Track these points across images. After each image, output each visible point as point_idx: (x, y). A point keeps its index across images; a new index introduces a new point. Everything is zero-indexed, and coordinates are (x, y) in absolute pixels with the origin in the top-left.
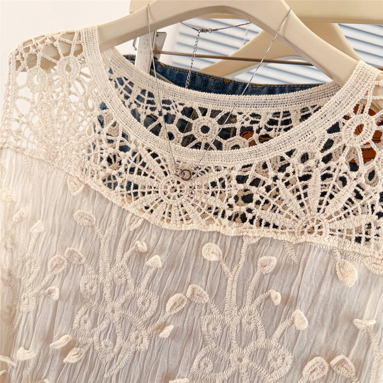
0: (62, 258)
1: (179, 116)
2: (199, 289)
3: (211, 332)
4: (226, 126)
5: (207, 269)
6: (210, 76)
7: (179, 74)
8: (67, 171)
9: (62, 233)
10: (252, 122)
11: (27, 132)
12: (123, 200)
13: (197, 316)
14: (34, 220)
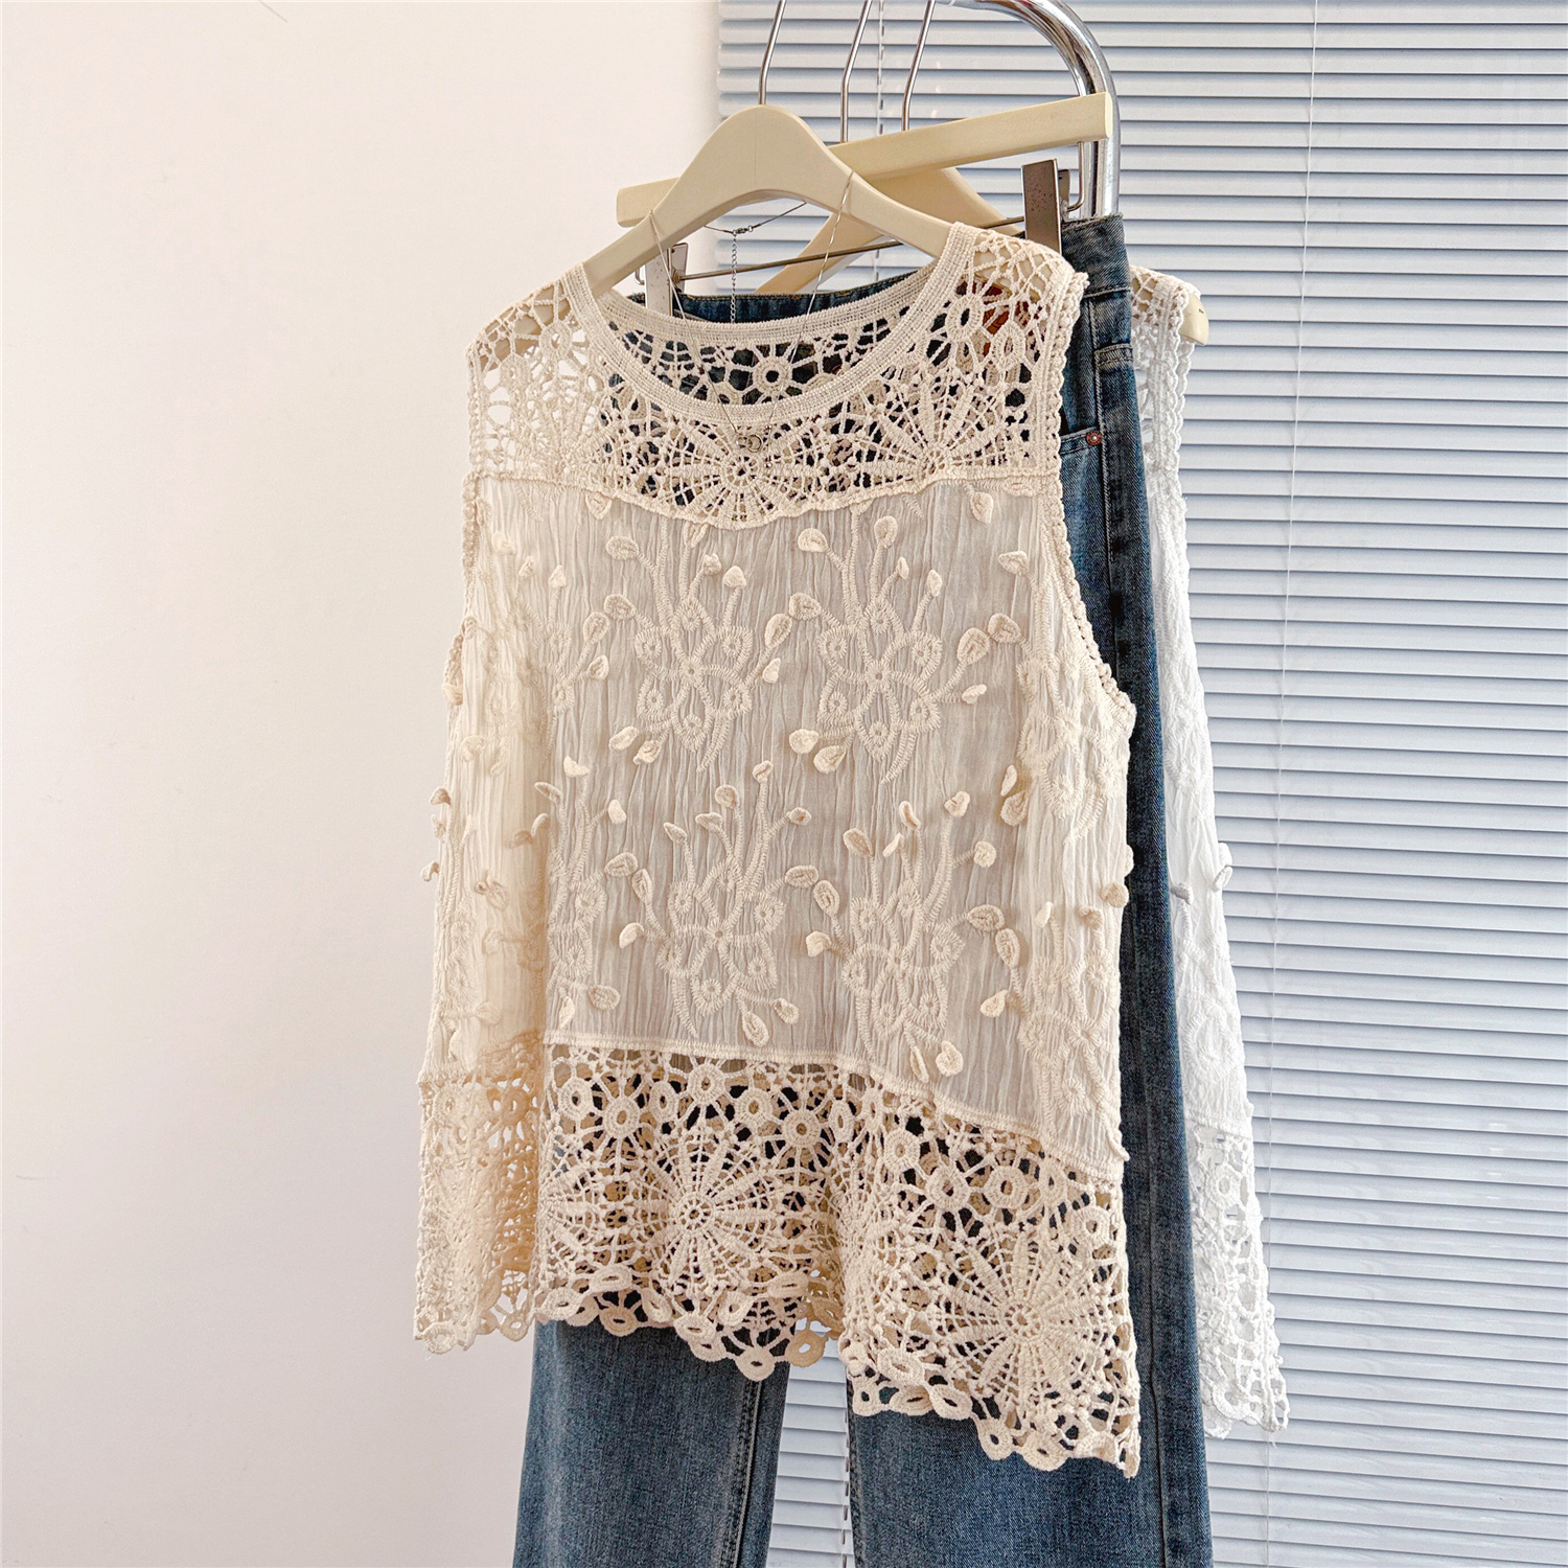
0: (601, 614)
1: (731, 366)
2: (805, 596)
3: (834, 654)
4: (801, 363)
5: (811, 568)
6: (769, 297)
7: (720, 306)
8: (583, 487)
9: (593, 581)
10: (838, 348)
11: (511, 448)
12: (672, 508)
13: (809, 638)
14: (547, 571)
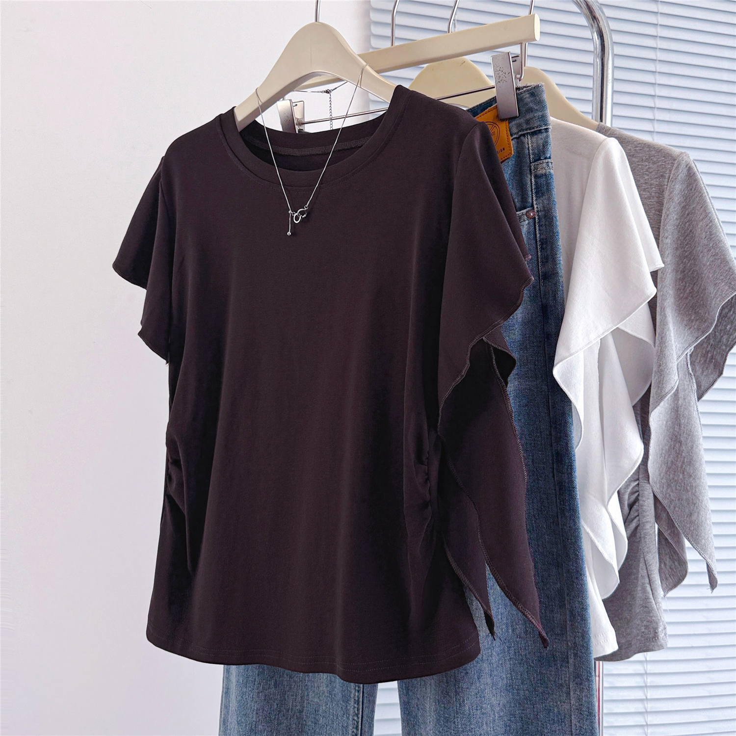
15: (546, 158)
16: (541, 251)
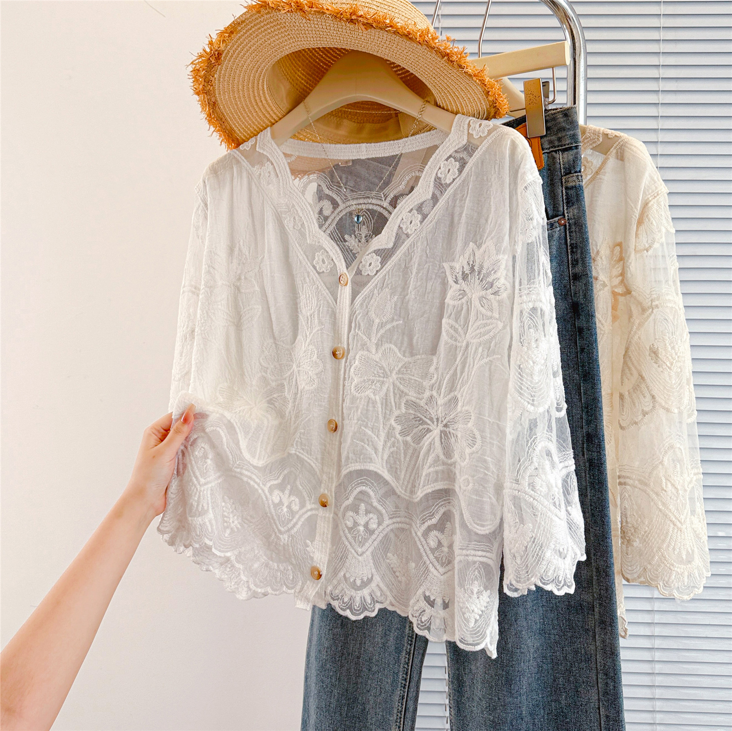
15: (576, 172)
16: (571, 254)
